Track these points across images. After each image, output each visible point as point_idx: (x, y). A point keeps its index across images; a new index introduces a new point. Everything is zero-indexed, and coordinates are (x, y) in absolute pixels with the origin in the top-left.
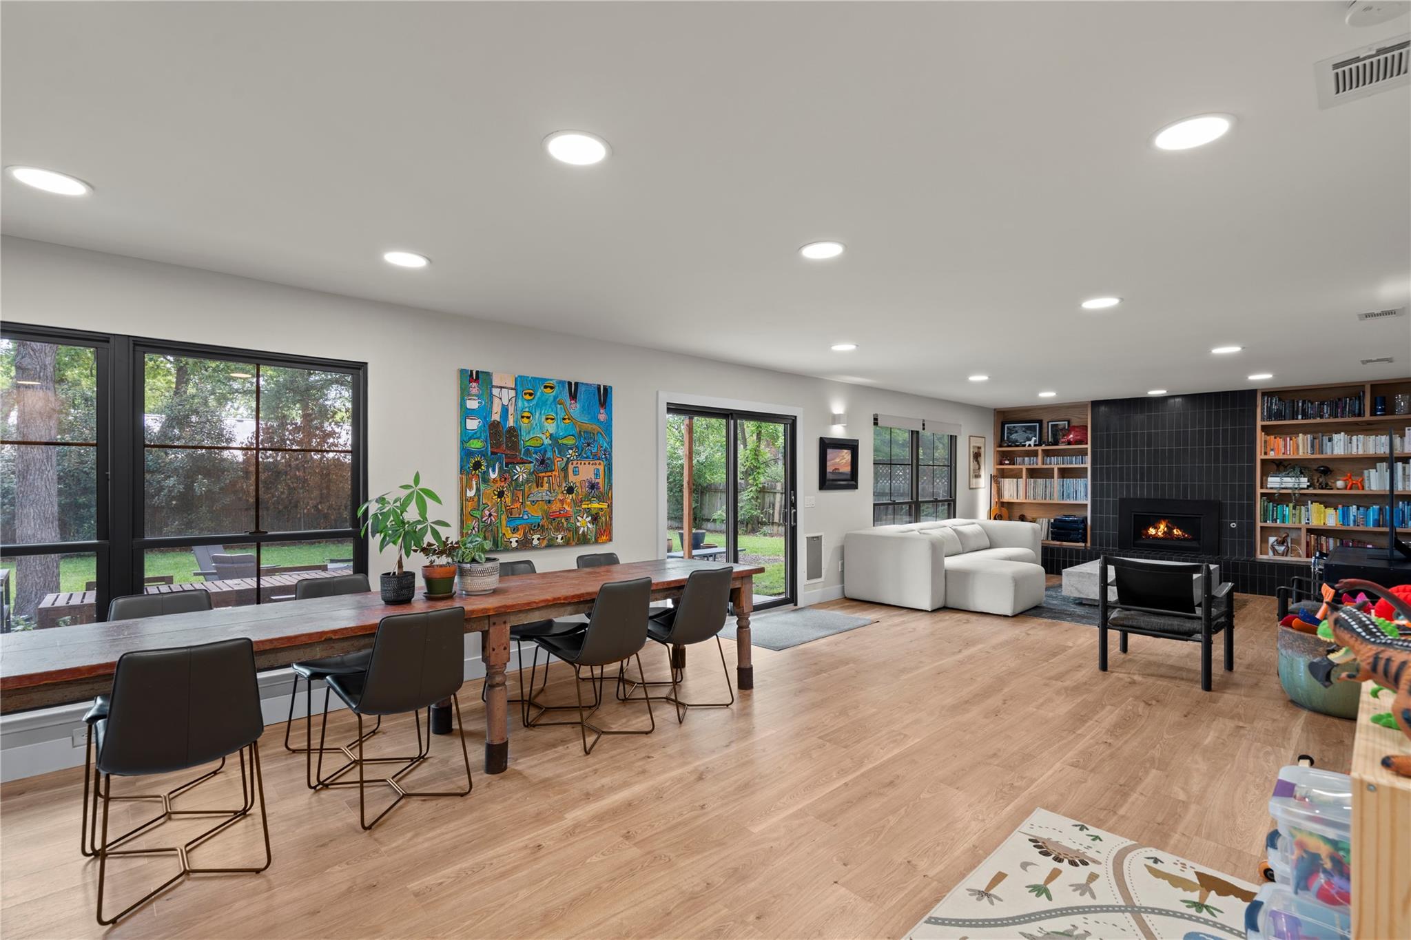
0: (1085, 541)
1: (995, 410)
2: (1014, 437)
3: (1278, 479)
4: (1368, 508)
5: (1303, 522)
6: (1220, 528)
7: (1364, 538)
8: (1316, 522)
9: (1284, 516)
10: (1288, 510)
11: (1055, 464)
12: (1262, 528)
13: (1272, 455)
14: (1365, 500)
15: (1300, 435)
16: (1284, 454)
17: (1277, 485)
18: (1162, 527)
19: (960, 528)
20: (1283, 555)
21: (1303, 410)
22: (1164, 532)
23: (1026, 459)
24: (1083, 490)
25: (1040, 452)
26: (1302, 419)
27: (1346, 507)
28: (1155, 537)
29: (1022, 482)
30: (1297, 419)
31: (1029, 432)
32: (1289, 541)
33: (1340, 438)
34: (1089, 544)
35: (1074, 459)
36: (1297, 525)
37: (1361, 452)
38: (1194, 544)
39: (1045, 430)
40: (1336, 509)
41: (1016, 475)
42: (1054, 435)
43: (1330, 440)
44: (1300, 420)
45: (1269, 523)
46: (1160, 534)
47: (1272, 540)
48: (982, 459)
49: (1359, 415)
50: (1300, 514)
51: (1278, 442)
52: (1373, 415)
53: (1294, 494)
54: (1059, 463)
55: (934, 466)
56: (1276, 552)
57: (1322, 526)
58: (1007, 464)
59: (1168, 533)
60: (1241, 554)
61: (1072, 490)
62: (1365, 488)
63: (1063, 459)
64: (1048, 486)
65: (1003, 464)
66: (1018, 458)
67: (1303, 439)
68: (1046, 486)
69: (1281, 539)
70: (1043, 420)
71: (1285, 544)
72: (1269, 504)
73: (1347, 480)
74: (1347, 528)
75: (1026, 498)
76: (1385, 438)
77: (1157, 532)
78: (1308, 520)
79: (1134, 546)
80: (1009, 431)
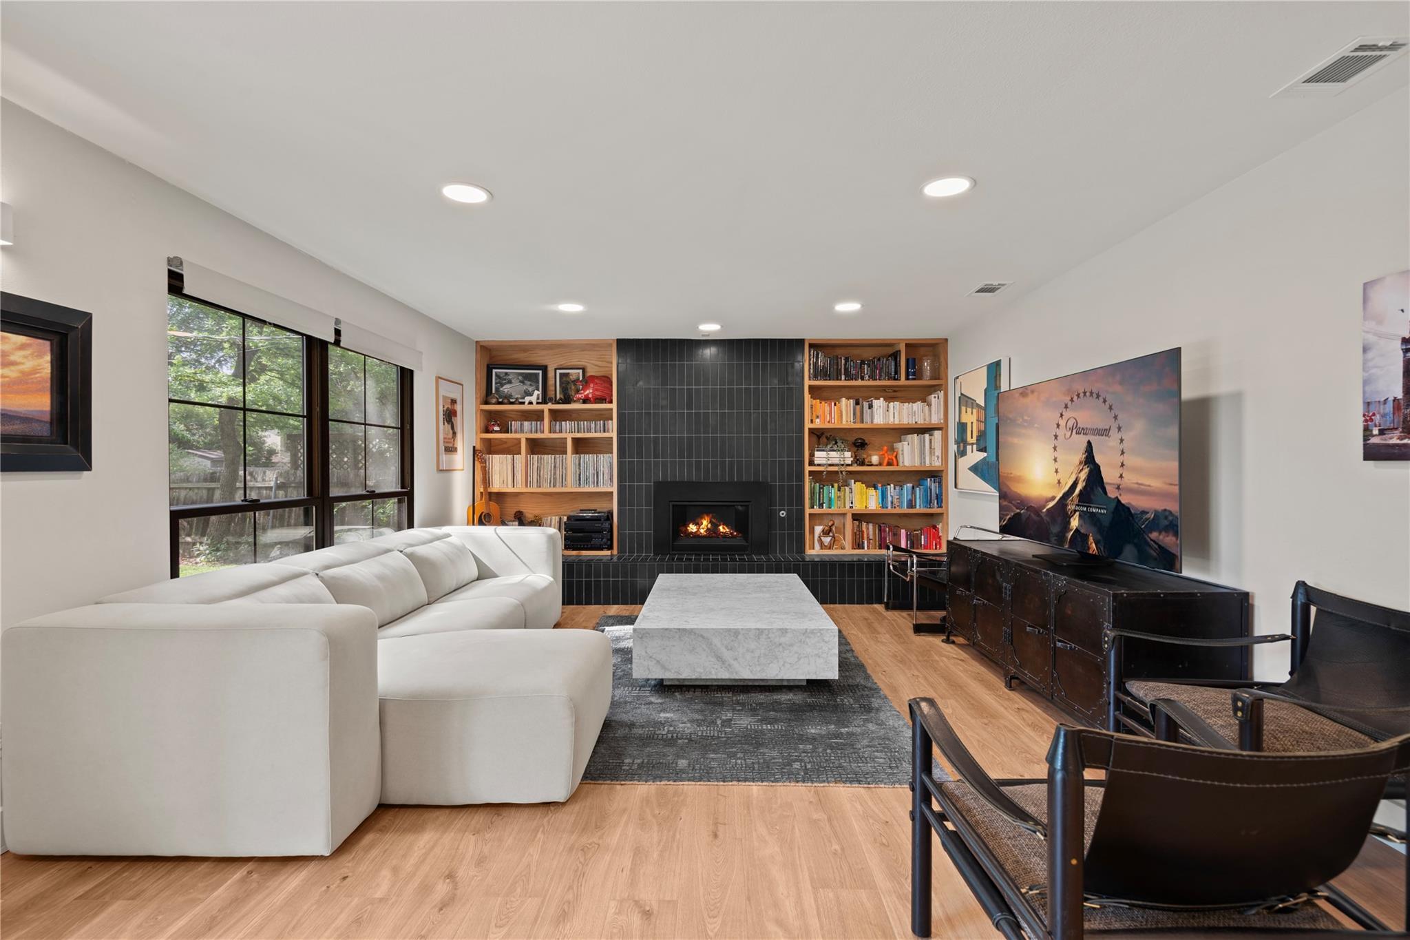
0: (610, 548)
1: (477, 342)
2: (506, 389)
3: (823, 454)
4: (901, 486)
5: (848, 507)
6: (771, 516)
7: (893, 522)
8: (859, 507)
9: (830, 499)
10: (833, 492)
11: (568, 432)
12: (810, 514)
13: (818, 424)
14: (901, 477)
15: (844, 399)
16: (829, 422)
17: (825, 462)
18: (705, 523)
19: (421, 550)
20: (830, 548)
21: (846, 369)
22: (708, 529)
23: (526, 424)
24: (606, 471)
25: (546, 414)
26: (845, 380)
27: (884, 486)
28: (696, 536)
29: (520, 459)
30: (841, 380)
32: (834, 529)
33: (879, 404)
34: (615, 551)
35: (593, 425)
36: (842, 511)
37: (897, 422)
38: (740, 541)
39: (551, 382)
40: (876, 488)
41: (511, 449)
42: (564, 390)
43: (871, 407)
44: (843, 382)
45: (816, 510)
46: (702, 531)
47: (818, 529)
48: (458, 421)
49: (895, 379)
50: (844, 496)
51: (823, 407)
52: (907, 379)
53: (841, 472)
54: (573, 430)
55: (365, 424)
56: (822, 545)
57: (863, 510)
58: (496, 432)
59: (713, 531)
60: (790, 551)
61: (592, 471)
62: (901, 464)
63: (578, 424)
64: (557, 465)
65: (491, 432)
66: (513, 422)
67: (846, 404)
68: (555, 467)
69: (827, 528)
70: (549, 366)
71: (831, 534)
72: (818, 484)
73: (884, 454)
74: (885, 511)
75: (526, 486)
76: (917, 406)
77: (698, 529)
78: (852, 503)
79: (673, 551)
80: (498, 380)
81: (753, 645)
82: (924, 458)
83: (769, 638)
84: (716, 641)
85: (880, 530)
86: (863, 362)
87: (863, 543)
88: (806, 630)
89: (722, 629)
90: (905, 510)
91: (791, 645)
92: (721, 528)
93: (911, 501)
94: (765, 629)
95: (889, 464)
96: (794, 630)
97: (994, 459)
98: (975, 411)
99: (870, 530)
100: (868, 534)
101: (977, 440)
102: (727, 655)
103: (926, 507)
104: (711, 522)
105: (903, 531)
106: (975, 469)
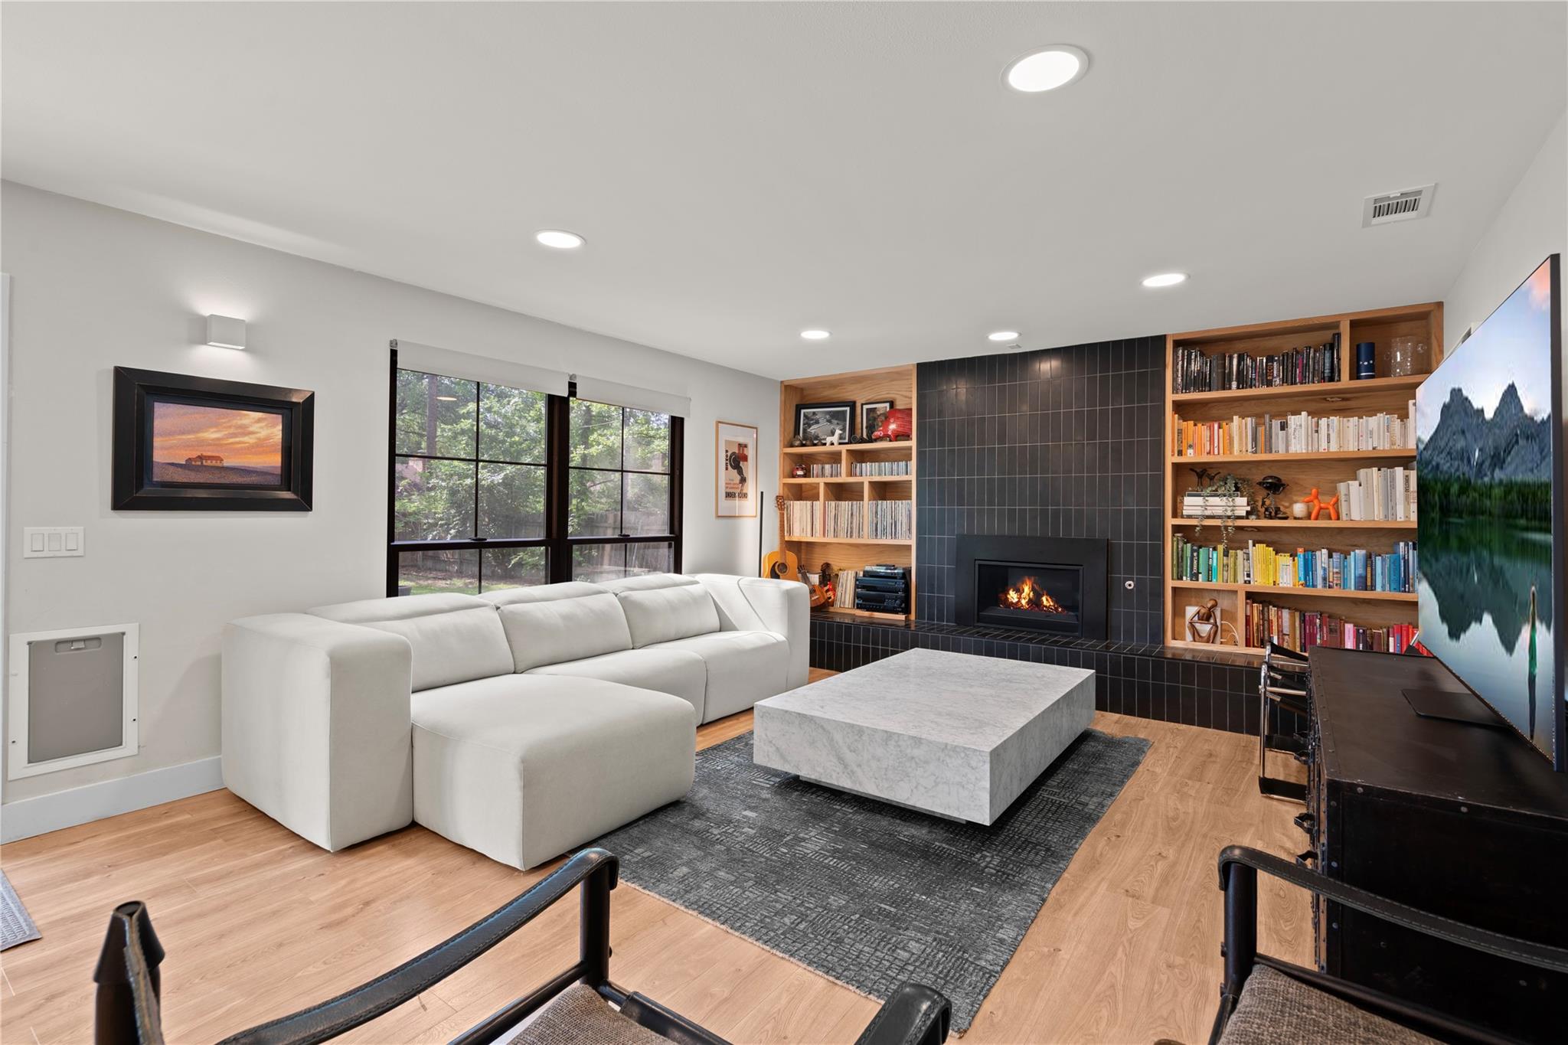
0: (906, 611)
1: (782, 382)
2: (813, 430)
3: (1199, 500)
4: (1346, 554)
5: (1241, 578)
6: (1110, 587)
7: (1339, 610)
8: (1261, 582)
9: (1210, 569)
10: (1216, 557)
11: (870, 474)
12: (1175, 590)
13: (1190, 456)
14: (1342, 540)
15: (1236, 418)
16: (1209, 453)
17: (1198, 512)
18: (1027, 591)
19: (635, 598)
21: (1241, 372)
22: (1030, 600)
23: (827, 467)
24: (905, 520)
25: (846, 455)
26: (1238, 388)
27: (1310, 551)
28: (1017, 607)
29: (819, 506)
30: (1230, 388)
31: (835, 422)
32: (1218, 613)
33: (1299, 422)
34: (913, 617)
35: (895, 467)
36: (1230, 586)
37: (1334, 448)
38: (1069, 618)
40: (1293, 555)
41: (811, 495)
43: (1283, 427)
44: (1234, 392)
45: (1186, 582)
46: (1023, 602)
47: (1191, 611)
48: (749, 468)
49: (1331, 379)
50: (1235, 564)
51: (1200, 432)
52: (1355, 375)
53: (1226, 527)
54: (874, 473)
55: (622, 471)
57: (1271, 588)
58: (799, 476)
59: (1035, 602)
60: (1140, 638)
61: (889, 521)
63: (879, 467)
64: (854, 514)
65: (795, 477)
66: (816, 465)
67: (1240, 427)
68: (852, 514)
70: (856, 402)
72: (1188, 545)
74: (1309, 591)
75: (824, 535)
76: (1376, 422)
77: (1020, 598)
78: (1248, 575)
79: (978, 622)
80: (806, 421)
81: (880, 751)
82: (1394, 508)
83: (899, 746)
84: (838, 737)
85: (1303, 621)
86: (1271, 360)
88: (946, 745)
89: (846, 723)
90: (1352, 591)
91: (926, 762)
92: (1044, 599)
93: (1365, 578)
94: (895, 733)
96: (931, 742)
99: (1283, 619)
100: (1280, 626)
102: (849, 757)
104: (1033, 589)
105: (1349, 626)
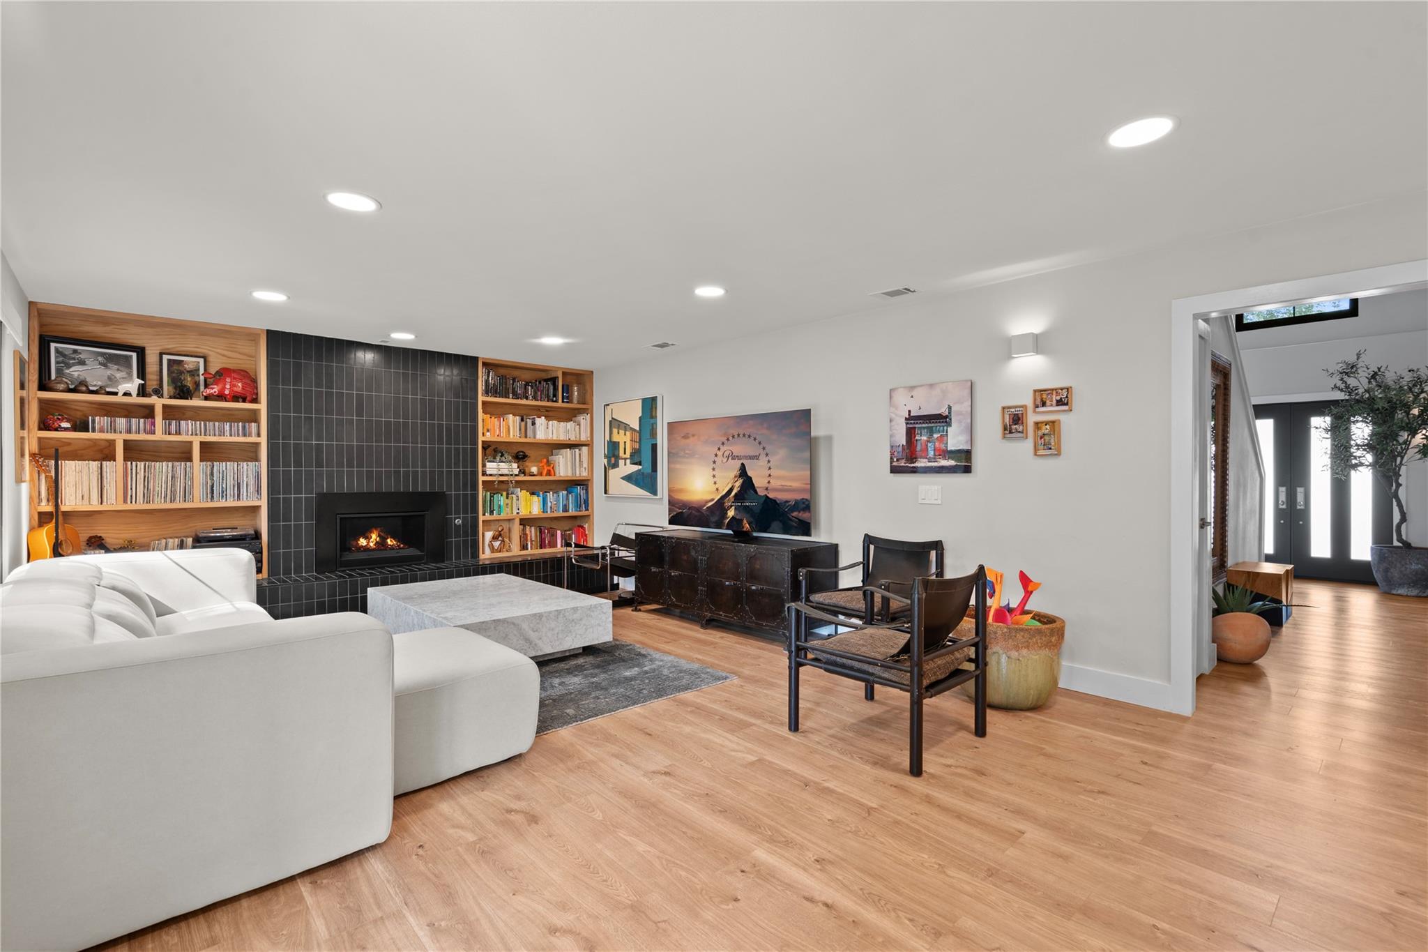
0: (260, 570)
1: (31, 303)
2: (76, 372)
3: (494, 465)
4: (558, 493)
5: (515, 513)
6: (445, 525)
7: (555, 524)
8: (524, 512)
9: (499, 507)
10: (502, 499)
11: (192, 434)
12: (483, 521)
13: (489, 437)
14: (557, 486)
15: (511, 416)
16: (498, 436)
17: (496, 472)
18: (374, 537)
20: (500, 552)
21: (513, 389)
22: (377, 542)
23: (121, 421)
24: (252, 482)
25: (157, 411)
26: (512, 398)
27: (545, 493)
28: (366, 549)
29: (113, 470)
30: (509, 398)
31: (112, 366)
32: (503, 533)
33: (541, 421)
34: (266, 575)
35: (227, 427)
36: (510, 516)
37: (555, 438)
39: (153, 369)
40: (538, 496)
41: (104, 453)
42: (177, 382)
43: (534, 424)
44: (510, 400)
45: (488, 516)
46: (372, 544)
47: (489, 535)
49: (552, 400)
50: (512, 503)
51: (493, 422)
52: (563, 402)
53: (511, 481)
54: (198, 432)
56: (493, 550)
57: (528, 515)
58: (66, 429)
59: (381, 544)
60: (466, 556)
62: (557, 474)
63: (205, 425)
64: (177, 475)
65: (56, 430)
66: (97, 419)
67: (513, 420)
68: (173, 477)
69: (497, 533)
70: (146, 348)
71: (500, 538)
72: (489, 493)
73: (543, 466)
74: (544, 515)
75: (125, 501)
76: (570, 425)
77: (368, 543)
78: (519, 509)
79: (341, 567)
80: (61, 359)
81: (553, 624)
82: (575, 470)
83: (565, 616)
84: (525, 626)
85: (541, 532)
86: (527, 384)
87: (527, 544)
88: (591, 605)
89: (530, 615)
90: (561, 514)
91: (581, 620)
92: (389, 541)
93: (565, 505)
94: (562, 610)
95: (549, 474)
96: (582, 607)
97: (650, 470)
98: (628, 433)
99: (532, 532)
100: (531, 537)
101: (631, 456)
102: (533, 636)
103: (576, 511)
104: (379, 536)
105: (559, 532)
106: (628, 478)
